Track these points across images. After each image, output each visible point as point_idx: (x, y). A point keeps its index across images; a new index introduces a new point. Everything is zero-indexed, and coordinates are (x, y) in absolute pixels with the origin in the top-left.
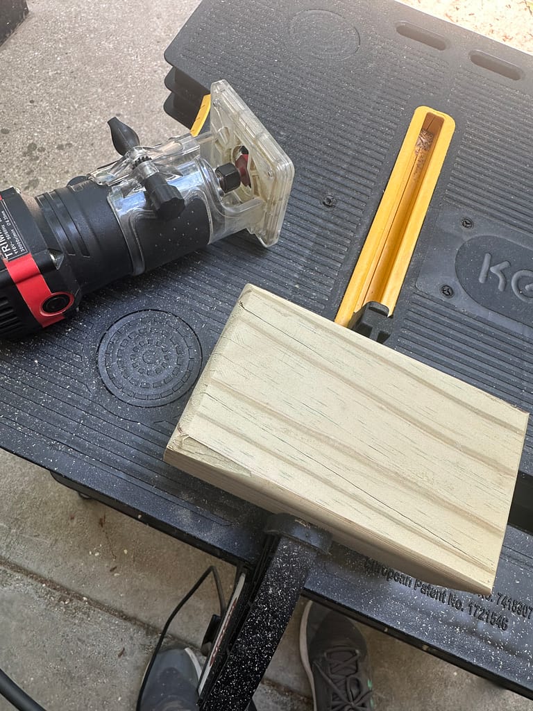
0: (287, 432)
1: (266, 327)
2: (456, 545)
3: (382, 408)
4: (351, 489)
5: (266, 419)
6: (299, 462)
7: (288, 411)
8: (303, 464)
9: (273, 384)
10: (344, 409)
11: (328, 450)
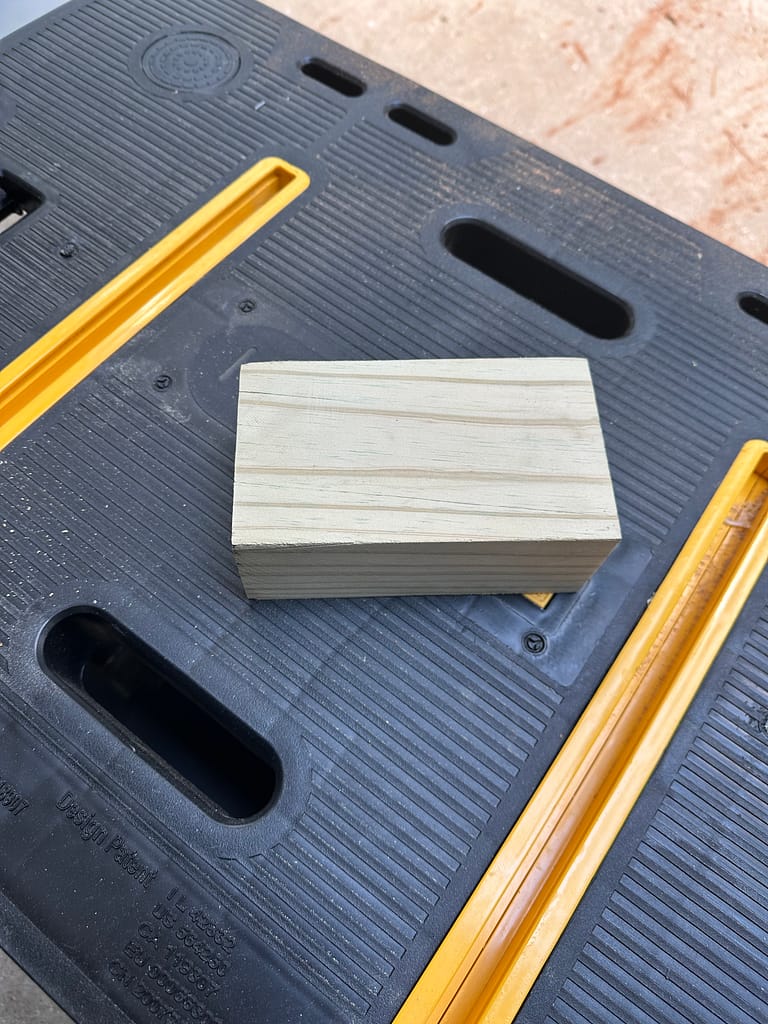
0: (345, 483)
1: (279, 399)
2: (561, 510)
3: (431, 422)
4: (432, 505)
5: (320, 480)
6: (371, 504)
7: (338, 464)
8: (376, 504)
9: (312, 446)
10: (392, 438)
11: (394, 481)
